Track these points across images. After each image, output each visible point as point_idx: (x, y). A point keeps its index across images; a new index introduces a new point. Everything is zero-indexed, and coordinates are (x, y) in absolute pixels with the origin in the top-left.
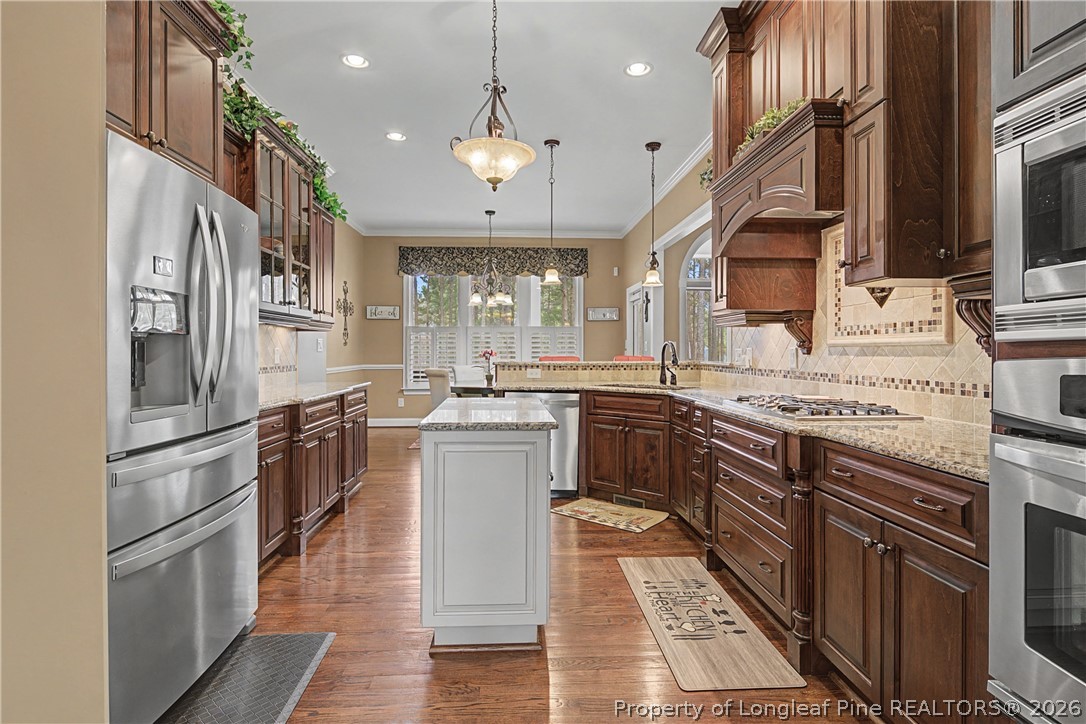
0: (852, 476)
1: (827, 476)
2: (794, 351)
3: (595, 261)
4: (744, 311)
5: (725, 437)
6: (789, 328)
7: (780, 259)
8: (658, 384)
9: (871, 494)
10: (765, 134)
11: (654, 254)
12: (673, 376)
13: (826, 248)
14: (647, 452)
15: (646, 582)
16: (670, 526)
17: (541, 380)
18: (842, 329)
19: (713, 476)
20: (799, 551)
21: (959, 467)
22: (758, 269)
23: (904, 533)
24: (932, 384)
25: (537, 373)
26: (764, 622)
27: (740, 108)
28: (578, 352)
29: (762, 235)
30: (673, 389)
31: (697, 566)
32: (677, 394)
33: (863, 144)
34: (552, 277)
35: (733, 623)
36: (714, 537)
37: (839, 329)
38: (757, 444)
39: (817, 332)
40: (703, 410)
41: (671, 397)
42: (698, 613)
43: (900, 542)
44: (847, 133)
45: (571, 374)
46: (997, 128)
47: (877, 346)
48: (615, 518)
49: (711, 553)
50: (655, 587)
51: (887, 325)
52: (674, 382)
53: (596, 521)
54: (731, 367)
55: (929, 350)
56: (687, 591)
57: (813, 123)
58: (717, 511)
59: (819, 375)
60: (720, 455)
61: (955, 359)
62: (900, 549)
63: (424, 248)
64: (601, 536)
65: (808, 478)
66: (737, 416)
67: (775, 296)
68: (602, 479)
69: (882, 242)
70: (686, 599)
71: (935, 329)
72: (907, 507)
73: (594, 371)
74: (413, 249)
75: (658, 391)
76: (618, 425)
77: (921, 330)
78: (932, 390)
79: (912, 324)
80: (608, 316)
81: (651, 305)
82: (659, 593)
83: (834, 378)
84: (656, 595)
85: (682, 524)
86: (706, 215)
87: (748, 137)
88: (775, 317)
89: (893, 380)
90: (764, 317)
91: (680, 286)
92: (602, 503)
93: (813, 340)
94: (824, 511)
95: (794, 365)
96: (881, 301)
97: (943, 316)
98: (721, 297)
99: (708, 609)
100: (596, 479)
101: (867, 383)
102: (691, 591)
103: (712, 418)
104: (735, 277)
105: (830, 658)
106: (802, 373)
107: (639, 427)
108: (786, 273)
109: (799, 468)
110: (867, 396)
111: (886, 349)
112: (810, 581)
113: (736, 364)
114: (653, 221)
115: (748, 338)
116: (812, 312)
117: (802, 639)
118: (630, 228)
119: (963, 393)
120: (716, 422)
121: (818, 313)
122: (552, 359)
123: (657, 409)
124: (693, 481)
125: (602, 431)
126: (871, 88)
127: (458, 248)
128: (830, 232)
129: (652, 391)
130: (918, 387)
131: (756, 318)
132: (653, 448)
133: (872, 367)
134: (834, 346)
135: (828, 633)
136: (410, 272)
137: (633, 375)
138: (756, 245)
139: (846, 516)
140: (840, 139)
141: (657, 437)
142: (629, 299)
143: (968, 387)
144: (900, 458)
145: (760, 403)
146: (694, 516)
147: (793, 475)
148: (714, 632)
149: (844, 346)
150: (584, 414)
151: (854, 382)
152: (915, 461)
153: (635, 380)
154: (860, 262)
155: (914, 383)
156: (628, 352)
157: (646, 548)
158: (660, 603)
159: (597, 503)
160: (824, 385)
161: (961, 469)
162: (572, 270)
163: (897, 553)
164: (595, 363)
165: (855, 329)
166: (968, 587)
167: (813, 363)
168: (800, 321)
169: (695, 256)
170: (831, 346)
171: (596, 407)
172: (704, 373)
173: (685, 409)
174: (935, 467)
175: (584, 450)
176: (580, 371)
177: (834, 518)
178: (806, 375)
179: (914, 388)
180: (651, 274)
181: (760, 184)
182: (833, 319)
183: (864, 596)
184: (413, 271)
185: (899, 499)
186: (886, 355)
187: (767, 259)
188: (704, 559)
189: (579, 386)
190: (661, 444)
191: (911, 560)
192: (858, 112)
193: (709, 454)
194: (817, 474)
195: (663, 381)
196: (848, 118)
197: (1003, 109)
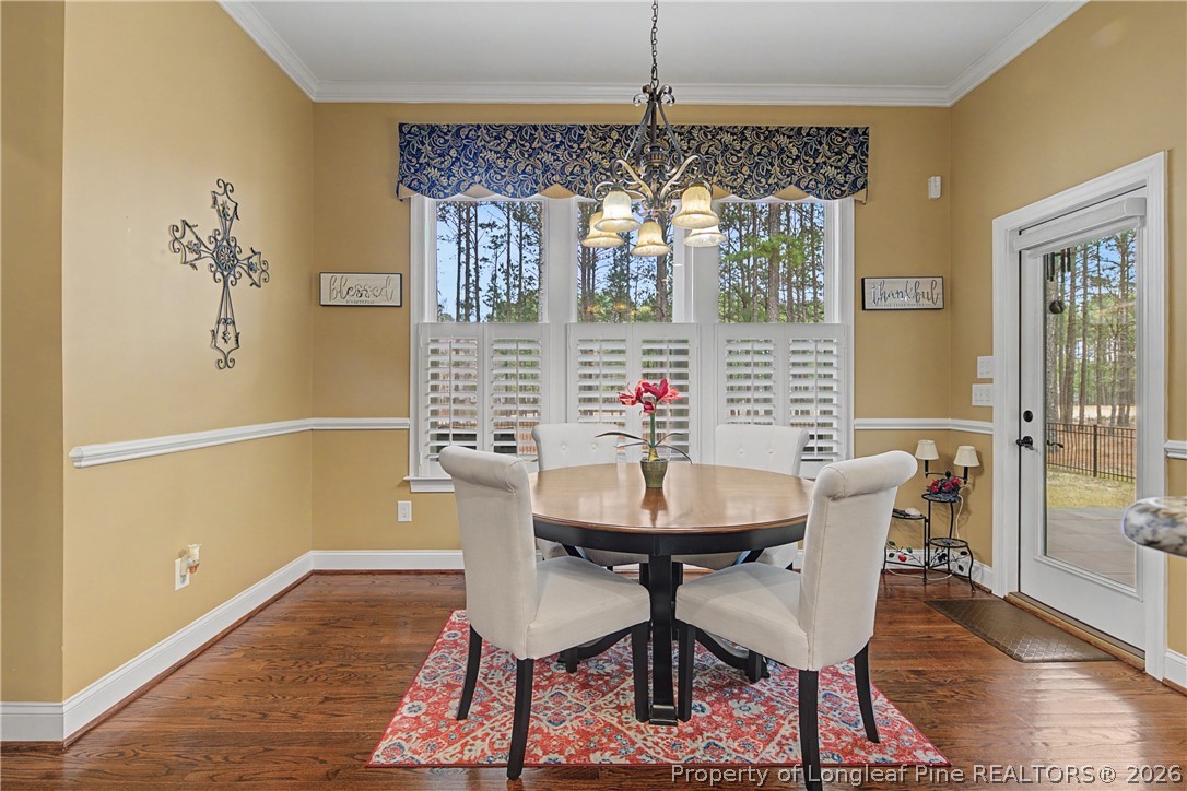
28: (842, 387)
63: (460, 127)
74: (432, 129)
127: (546, 128)
136: (431, 189)
162: (830, 182)
184: (433, 184)
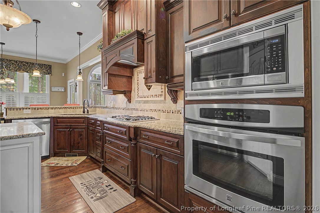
0: (148, 137)
1: (141, 138)
2: (126, 102)
3: (54, 70)
4: (112, 90)
5: (109, 129)
6: (125, 96)
7: (123, 76)
8: (82, 113)
9: (153, 142)
10: (122, 37)
11: (80, 70)
12: (88, 111)
13: (135, 73)
14: (79, 137)
15: (81, 184)
16: (88, 161)
17: (31, 114)
18: (139, 96)
19: (104, 141)
20: (133, 161)
21: (176, 132)
22: (117, 78)
23: (162, 151)
24: (161, 111)
25: (29, 111)
26: (121, 184)
27: (112, 28)
28: (48, 102)
29: (118, 68)
30: (88, 115)
31: (98, 172)
32: (90, 116)
33: (149, 46)
34: (36, 74)
35: (113, 188)
36: (104, 161)
37: (138, 96)
38: (120, 131)
39: (132, 97)
40: (101, 121)
41: (88, 117)
42: (101, 189)
43: (161, 153)
44: (145, 42)
45: (45, 111)
46: (186, 47)
47: (148, 101)
48: (66, 162)
49: (104, 167)
50: (85, 184)
51: (150, 95)
52: (88, 112)
53: (59, 165)
54: (107, 107)
55: (161, 102)
56: (96, 182)
57: (136, 37)
58: (105, 153)
59: (133, 109)
60: (107, 135)
61: (166, 104)
62: (161, 155)
64: (61, 171)
65: (136, 139)
66: (113, 123)
67: (122, 86)
68: (60, 149)
69: (154, 73)
70: (96, 185)
71: (162, 97)
72: (163, 144)
73: (56, 110)
75: (83, 116)
76: (67, 129)
77: (158, 97)
78: (161, 112)
79: (156, 95)
80: (60, 90)
81: (78, 87)
82: (86, 186)
83: (137, 110)
84: (86, 187)
85: (92, 159)
86: (99, 59)
87: (116, 37)
88: (121, 92)
89: (152, 110)
90: (118, 92)
91: (88, 81)
92: (60, 158)
93: (131, 99)
94: (140, 148)
95: (126, 106)
96: (149, 89)
97: (163, 93)
98: (106, 85)
99: (104, 186)
100: (58, 149)
101: (145, 111)
102: (98, 182)
103: (104, 124)
104: (111, 80)
105: (142, 190)
106: (128, 108)
107: (76, 129)
108: (124, 80)
109: (133, 137)
110: (146, 114)
111: (150, 102)
112: (136, 169)
113: (108, 106)
114: (80, 59)
115: (112, 98)
116: (131, 91)
117: (134, 187)
118: (69, 60)
119: (168, 112)
120: (105, 125)
121: (133, 92)
122: (36, 105)
123: (83, 122)
124: (96, 144)
125: (60, 132)
126: (152, 31)
128: (136, 69)
129: (81, 116)
130: (158, 111)
131: (116, 92)
132: (81, 135)
133: (147, 106)
134: (137, 101)
135: (141, 183)
137: (72, 111)
138: (116, 71)
139: (147, 149)
140: (143, 43)
141: (83, 131)
142: (69, 85)
143: (169, 111)
144: (162, 131)
145: (120, 118)
146: (97, 156)
147: (131, 138)
148: (107, 194)
149: (139, 101)
150: (52, 126)
151: (142, 110)
152: (165, 132)
153: (73, 112)
154: (149, 78)
155: (157, 110)
156: (69, 102)
157: (80, 171)
158: (87, 190)
159: (58, 158)
160: (134, 112)
161: (177, 133)
163: (160, 157)
164: (56, 107)
165: (142, 96)
166: (178, 162)
167: (131, 106)
168: (128, 93)
169: (92, 73)
170: (136, 101)
171: (57, 123)
172: (97, 109)
173: (93, 121)
174: (170, 133)
175: (52, 139)
176: (50, 110)
177: (143, 150)
178: (129, 109)
179: (157, 112)
180: (79, 77)
181: (120, 52)
182: (136, 93)
183: (152, 170)
185: (161, 142)
186: (150, 103)
187: (119, 75)
188: (101, 169)
189: (50, 115)
190: (84, 134)
191: (164, 158)
192: (148, 36)
193: (103, 135)
194: (138, 138)
195: (84, 112)
196: (146, 38)
197: (186, 42)
